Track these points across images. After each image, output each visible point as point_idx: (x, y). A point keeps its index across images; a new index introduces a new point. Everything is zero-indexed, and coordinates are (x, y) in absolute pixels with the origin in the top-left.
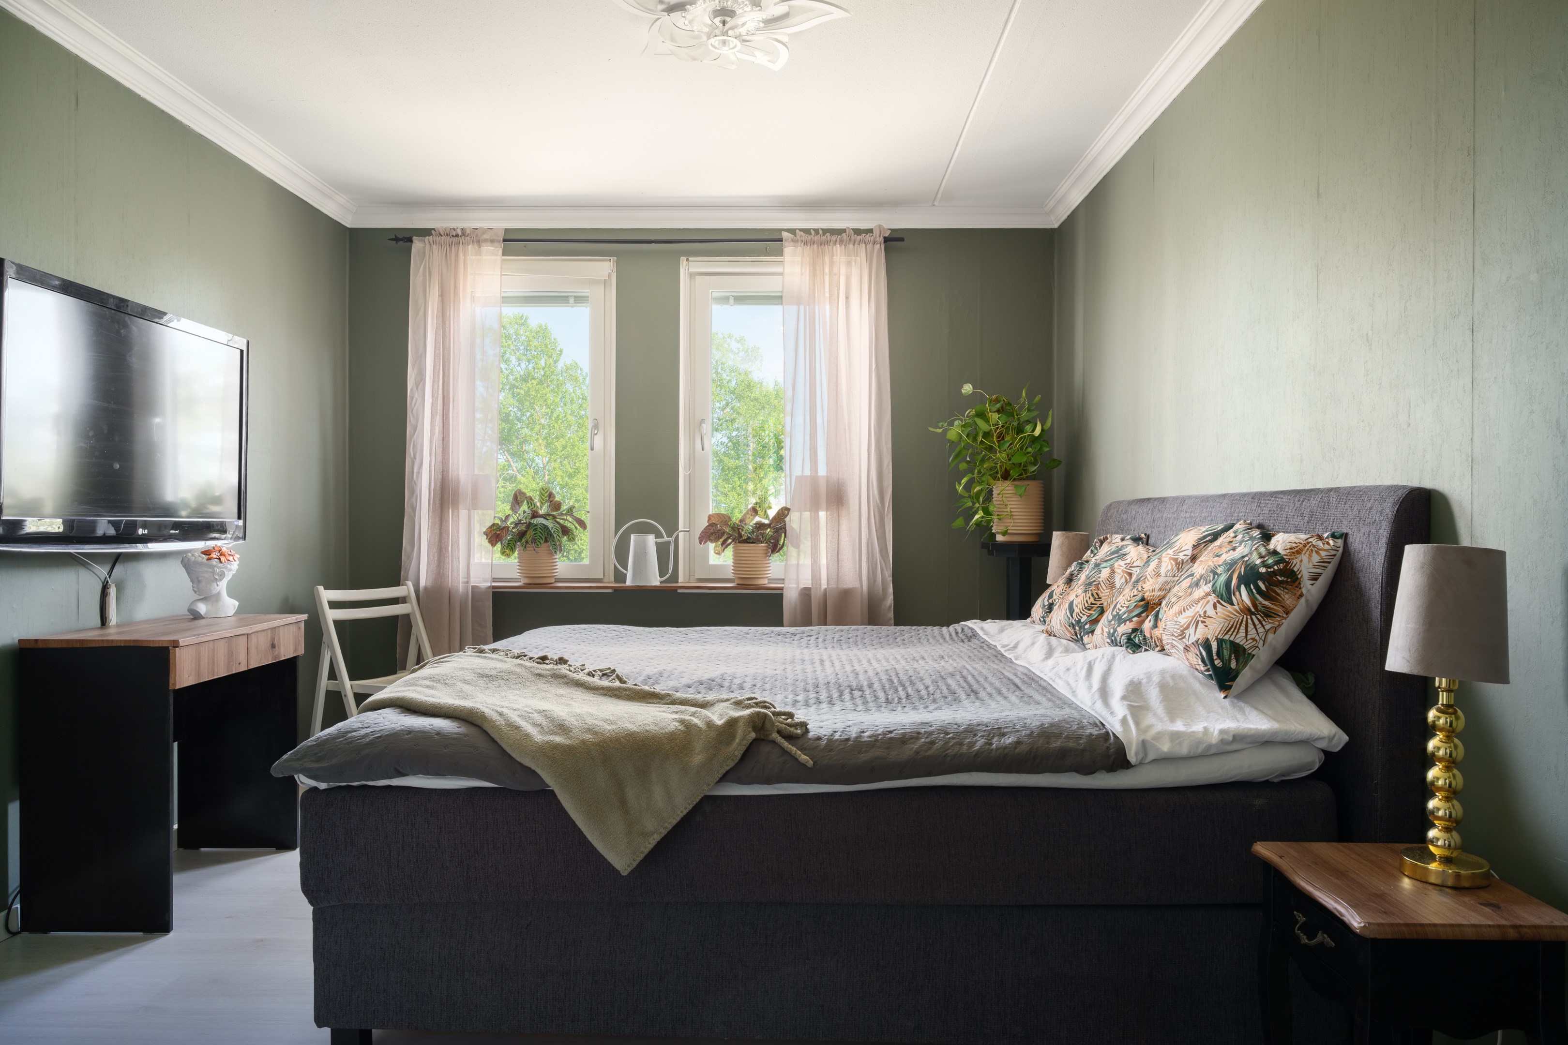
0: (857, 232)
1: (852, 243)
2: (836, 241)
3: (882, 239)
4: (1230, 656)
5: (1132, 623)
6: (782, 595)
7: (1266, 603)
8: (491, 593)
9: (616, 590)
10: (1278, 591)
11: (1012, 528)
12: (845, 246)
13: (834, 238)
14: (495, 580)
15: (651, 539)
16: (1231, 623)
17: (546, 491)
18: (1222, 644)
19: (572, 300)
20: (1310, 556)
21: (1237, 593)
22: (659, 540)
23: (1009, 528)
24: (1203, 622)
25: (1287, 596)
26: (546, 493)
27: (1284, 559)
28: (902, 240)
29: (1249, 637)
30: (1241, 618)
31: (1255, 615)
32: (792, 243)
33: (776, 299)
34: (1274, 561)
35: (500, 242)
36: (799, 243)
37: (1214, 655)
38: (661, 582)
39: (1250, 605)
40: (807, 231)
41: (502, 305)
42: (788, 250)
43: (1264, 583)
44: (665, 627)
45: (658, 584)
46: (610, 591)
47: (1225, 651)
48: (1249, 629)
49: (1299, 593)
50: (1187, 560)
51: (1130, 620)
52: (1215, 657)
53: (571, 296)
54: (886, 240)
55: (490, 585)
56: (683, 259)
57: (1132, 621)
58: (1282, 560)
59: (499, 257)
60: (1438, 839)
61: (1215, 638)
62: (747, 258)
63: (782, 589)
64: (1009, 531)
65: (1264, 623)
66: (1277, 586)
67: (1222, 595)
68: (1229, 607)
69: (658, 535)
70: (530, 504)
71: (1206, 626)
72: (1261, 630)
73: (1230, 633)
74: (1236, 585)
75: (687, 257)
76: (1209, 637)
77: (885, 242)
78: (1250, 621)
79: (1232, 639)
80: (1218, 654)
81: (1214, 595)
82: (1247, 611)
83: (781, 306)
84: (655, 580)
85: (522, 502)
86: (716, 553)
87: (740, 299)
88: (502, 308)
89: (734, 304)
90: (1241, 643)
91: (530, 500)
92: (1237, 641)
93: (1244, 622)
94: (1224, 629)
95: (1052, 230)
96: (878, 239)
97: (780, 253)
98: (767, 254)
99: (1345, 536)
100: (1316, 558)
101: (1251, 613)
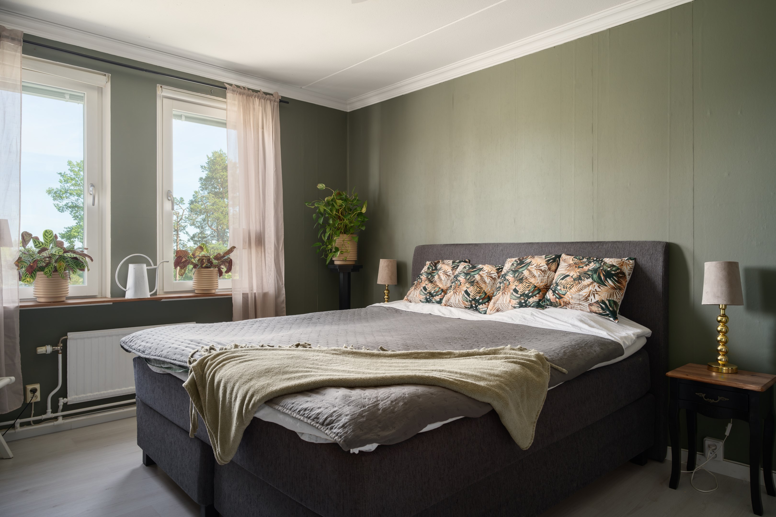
0: (266, 94)
1: (264, 99)
2: (256, 96)
3: (278, 100)
4: (614, 306)
5: (537, 297)
6: (231, 298)
7: (619, 285)
8: (19, 312)
9: (115, 303)
10: (621, 280)
11: (349, 258)
12: (260, 99)
13: (255, 94)
14: (21, 300)
15: (145, 267)
16: (610, 293)
17: (49, 233)
18: (610, 302)
19: (67, 97)
20: (627, 267)
21: (606, 282)
22: (149, 268)
23: (347, 258)
24: (596, 294)
25: (624, 282)
26: (50, 235)
27: (619, 268)
28: (288, 103)
29: (618, 298)
30: (612, 291)
31: (617, 289)
32: (232, 92)
33: (223, 124)
34: (616, 269)
35: (20, 41)
36: (236, 93)
37: (609, 306)
38: (151, 295)
39: (614, 286)
40: (238, 87)
41: (23, 92)
42: (229, 95)
43: (616, 277)
44: (213, 323)
45: (149, 297)
46: (111, 303)
47: (612, 304)
48: (617, 295)
49: (626, 281)
50: (547, 270)
51: (535, 296)
52: (609, 307)
53: (67, 94)
54: (281, 101)
55: (17, 305)
56: (159, 86)
57: (537, 296)
58: (618, 269)
59: (19, 54)
60: (722, 359)
61: (606, 300)
62: (199, 94)
63: (231, 295)
64: (347, 259)
65: (620, 292)
66: (621, 278)
67: (600, 283)
68: (606, 287)
69: (148, 264)
70: (37, 243)
71: (600, 295)
72: (620, 295)
73: (611, 297)
74: (604, 278)
75: (161, 85)
76: (603, 299)
77: (280, 102)
78: (616, 292)
79: (613, 299)
80: (610, 305)
81: (595, 283)
82: (613, 288)
83: (226, 129)
84: (148, 295)
85: (29, 241)
86: (180, 275)
87: (188, 118)
88: (23, 94)
89: (185, 120)
90: (616, 301)
91: (36, 240)
92: (615, 300)
93: (614, 293)
94: (608, 296)
95: (346, 113)
96: (277, 99)
97: (224, 96)
98: (211, 94)
99: (635, 259)
100: (629, 268)
101: (616, 289)
